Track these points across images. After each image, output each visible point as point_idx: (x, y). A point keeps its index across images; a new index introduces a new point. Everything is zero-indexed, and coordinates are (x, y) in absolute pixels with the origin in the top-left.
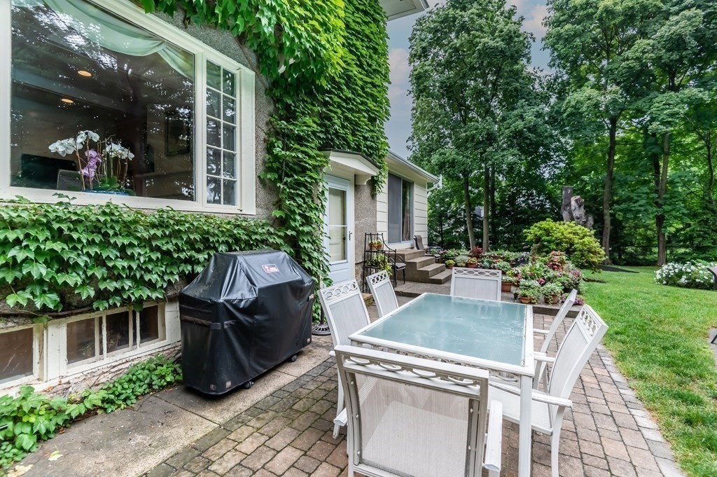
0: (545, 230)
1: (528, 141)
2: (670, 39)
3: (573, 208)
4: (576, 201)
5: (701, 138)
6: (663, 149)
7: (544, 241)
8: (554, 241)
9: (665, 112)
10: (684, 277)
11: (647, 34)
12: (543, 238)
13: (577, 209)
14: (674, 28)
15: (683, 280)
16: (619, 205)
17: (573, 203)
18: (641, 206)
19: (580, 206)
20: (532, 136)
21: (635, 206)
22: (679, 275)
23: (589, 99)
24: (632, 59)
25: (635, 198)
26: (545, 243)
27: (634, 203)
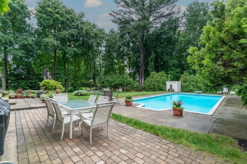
0: (47, 82)
1: (29, 49)
2: (71, 34)
3: (48, 75)
4: (49, 73)
5: (74, 60)
6: (67, 61)
7: (47, 86)
8: (50, 86)
9: (70, 52)
10: (79, 93)
11: (66, 29)
12: (47, 85)
13: (49, 76)
14: (73, 32)
15: (79, 94)
16: (57, 75)
17: (48, 74)
18: (62, 76)
19: (50, 75)
20: (30, 48)
21: (61, 76)
22: (78, 93)
23: (52, 42)
24: (63, 35)
25: (61, 74)
26: (48, 87)
27: (61, 75)
